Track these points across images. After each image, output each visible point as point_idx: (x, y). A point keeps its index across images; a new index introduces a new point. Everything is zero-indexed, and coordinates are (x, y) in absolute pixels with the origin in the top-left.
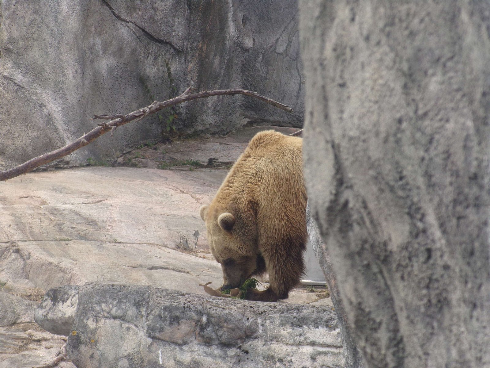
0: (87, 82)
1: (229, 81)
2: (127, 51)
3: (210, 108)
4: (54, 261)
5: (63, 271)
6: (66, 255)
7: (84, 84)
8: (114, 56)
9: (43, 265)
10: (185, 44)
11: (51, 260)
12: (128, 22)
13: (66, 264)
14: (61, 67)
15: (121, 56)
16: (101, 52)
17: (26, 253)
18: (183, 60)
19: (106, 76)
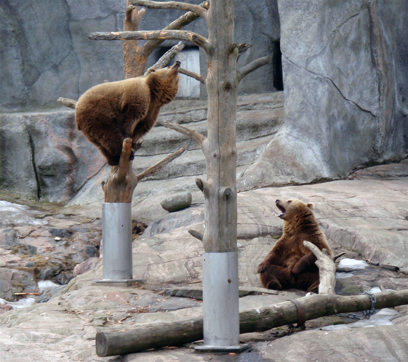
0: (332, 134)
1: (397, 133)
2: (349, 117)
3: (390, 148)
4: (344, 228)
5: (350, 233)
6: (349, 224)
7: (331, 135)
8: (343, 120)
9: (337, 231)
10: (378, 112)
11: (341, 228)
12: (349, 101)
13: (350, 229)
14: (319, 126)
15: (346, 120)
16: (337, 118)
17: (326, 225)
18: (377, 121)
19: (340, 131)
